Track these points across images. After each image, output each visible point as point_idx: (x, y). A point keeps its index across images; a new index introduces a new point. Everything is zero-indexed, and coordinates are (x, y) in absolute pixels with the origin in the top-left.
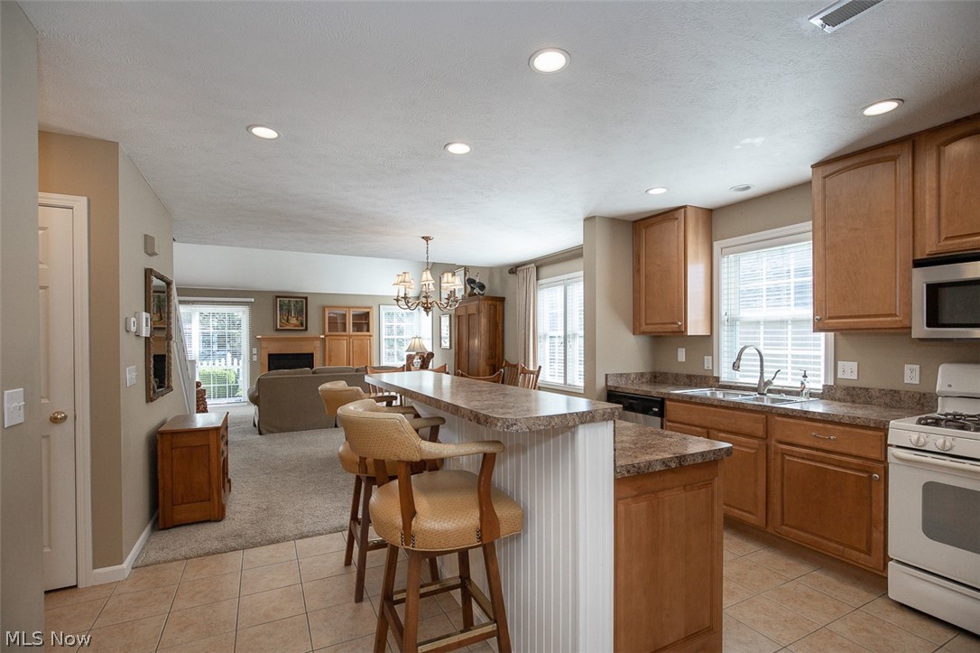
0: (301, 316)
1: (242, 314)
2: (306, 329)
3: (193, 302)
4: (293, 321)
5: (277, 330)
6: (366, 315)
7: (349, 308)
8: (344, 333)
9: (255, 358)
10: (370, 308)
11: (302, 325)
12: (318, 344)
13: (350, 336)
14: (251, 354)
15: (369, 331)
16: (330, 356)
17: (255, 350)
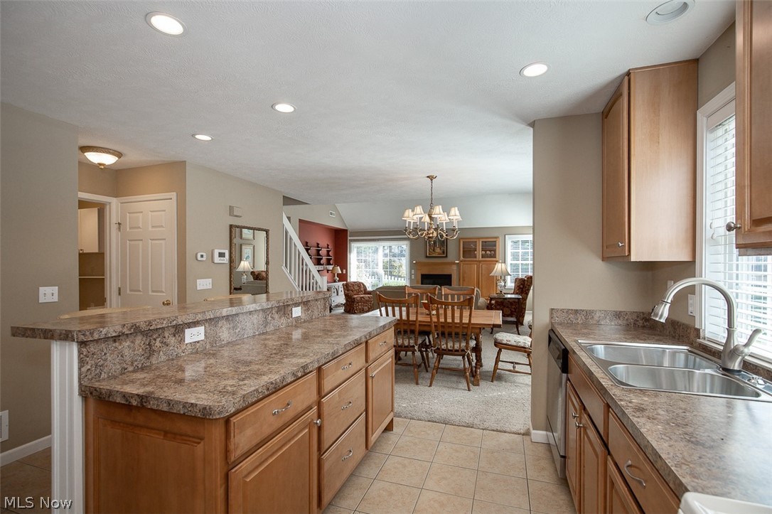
0: (443, 246)
1: (405, 246)
2: (446, 256)
3: (378, 240)
4: (438, 250)
5: (427, 257)
6: (494, 243)
7: (479, 238)
8: (475, 259)
9: (413, 277)
10: (496, 238)
11: (444, 252)
12: (455, 267)
13: (480, 261)
14: (411, 274)
15: (495, 257)
16: (463, 278)
17: (413, 271)
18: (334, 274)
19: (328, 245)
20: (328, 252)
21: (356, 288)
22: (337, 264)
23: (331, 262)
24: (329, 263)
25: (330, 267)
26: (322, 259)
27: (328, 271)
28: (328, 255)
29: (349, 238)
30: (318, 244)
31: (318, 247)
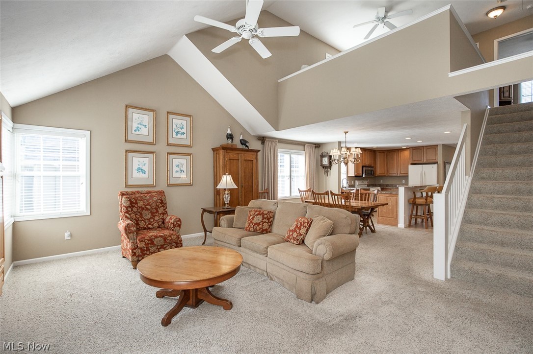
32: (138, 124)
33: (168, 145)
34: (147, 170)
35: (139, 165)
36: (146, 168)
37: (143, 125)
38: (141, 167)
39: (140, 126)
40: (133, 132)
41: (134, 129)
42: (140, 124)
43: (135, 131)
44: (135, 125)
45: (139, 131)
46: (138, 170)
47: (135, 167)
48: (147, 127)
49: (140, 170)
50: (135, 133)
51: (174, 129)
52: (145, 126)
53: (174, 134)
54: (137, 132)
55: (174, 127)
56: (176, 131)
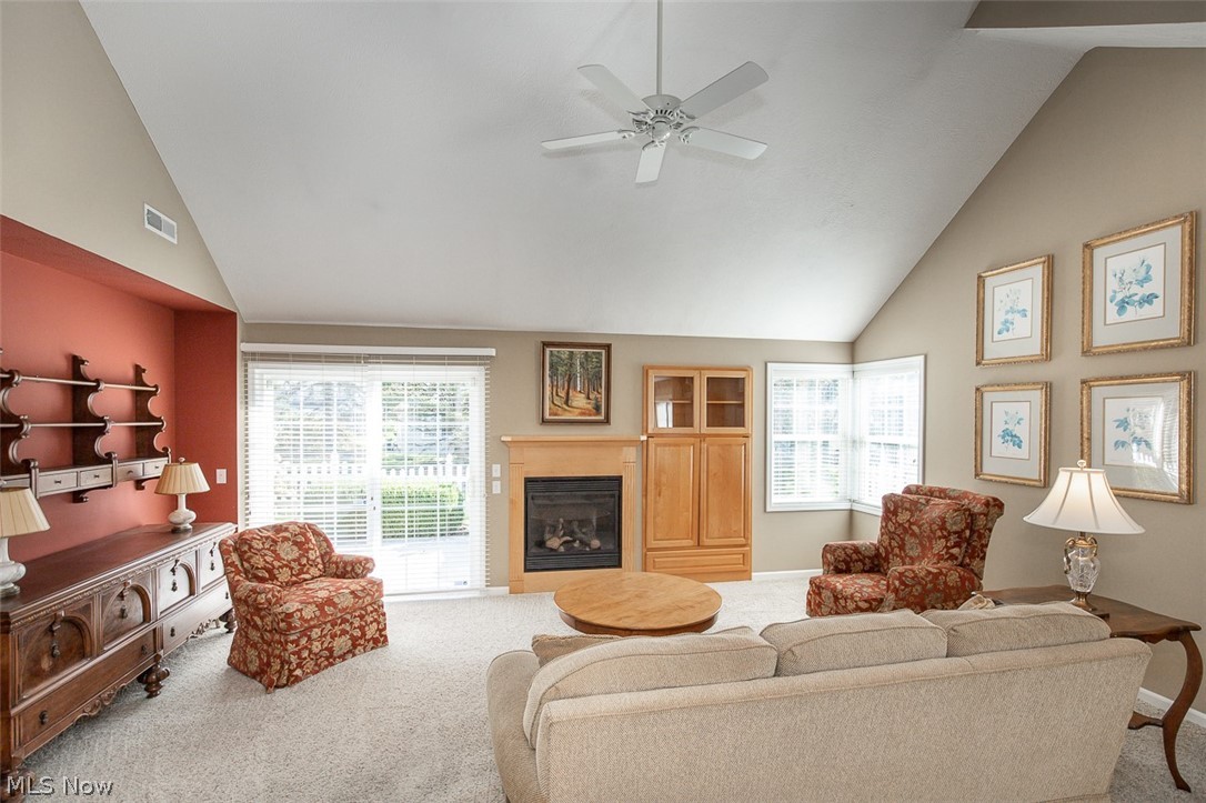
0: (597, 388)
1: (467, 385)
2: (607, 421)
4: (579, 400)
5: (544, 422)
6: (737, 386)
7: (700, 369)
8: (688, 430)
9: (497, 488)
10: (745, 368)
11: (597, 409)
12: (632, 454)
13: (702, 437)
14: (489, 479)
15: (742, 424)
16: (658, 484)
17: (496, 470)
18: (174, 499)
19: (139, 370)
20: (140, 398)
21: (288, 552)
22: (184, 450)
23: (158, 442)
24: (143, 446)
25: (152, 467)
26: (101, 431)
27: (139, 484)
28: (140, 411)
29: (242, 347)
30: (76, 362)
31: (77, 374)
32: (1007, 312)
33: (1087, 351)
34: (1024, 437)
35: (1006, 423)
36: (1022, 432)
37: (1019, 312)
38: (1010, 427)
39: (1010, 317)
40: (996, 337)
41: (998, 327)
42: (1012, 311)
43: (999, 333)
44: (1000, 317)
45: (1008, 331)
46: (1003, 437)
47: (998, 429)
48: (1029, 314)
49: (1010, 436)
50: (1001, 337)
51: (1109, 294)
52: (1023, 313)
53: (1112, 309)
54: (1005, 335)
55: (1113, 284)
56: (1119, 297)
